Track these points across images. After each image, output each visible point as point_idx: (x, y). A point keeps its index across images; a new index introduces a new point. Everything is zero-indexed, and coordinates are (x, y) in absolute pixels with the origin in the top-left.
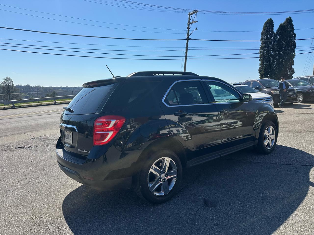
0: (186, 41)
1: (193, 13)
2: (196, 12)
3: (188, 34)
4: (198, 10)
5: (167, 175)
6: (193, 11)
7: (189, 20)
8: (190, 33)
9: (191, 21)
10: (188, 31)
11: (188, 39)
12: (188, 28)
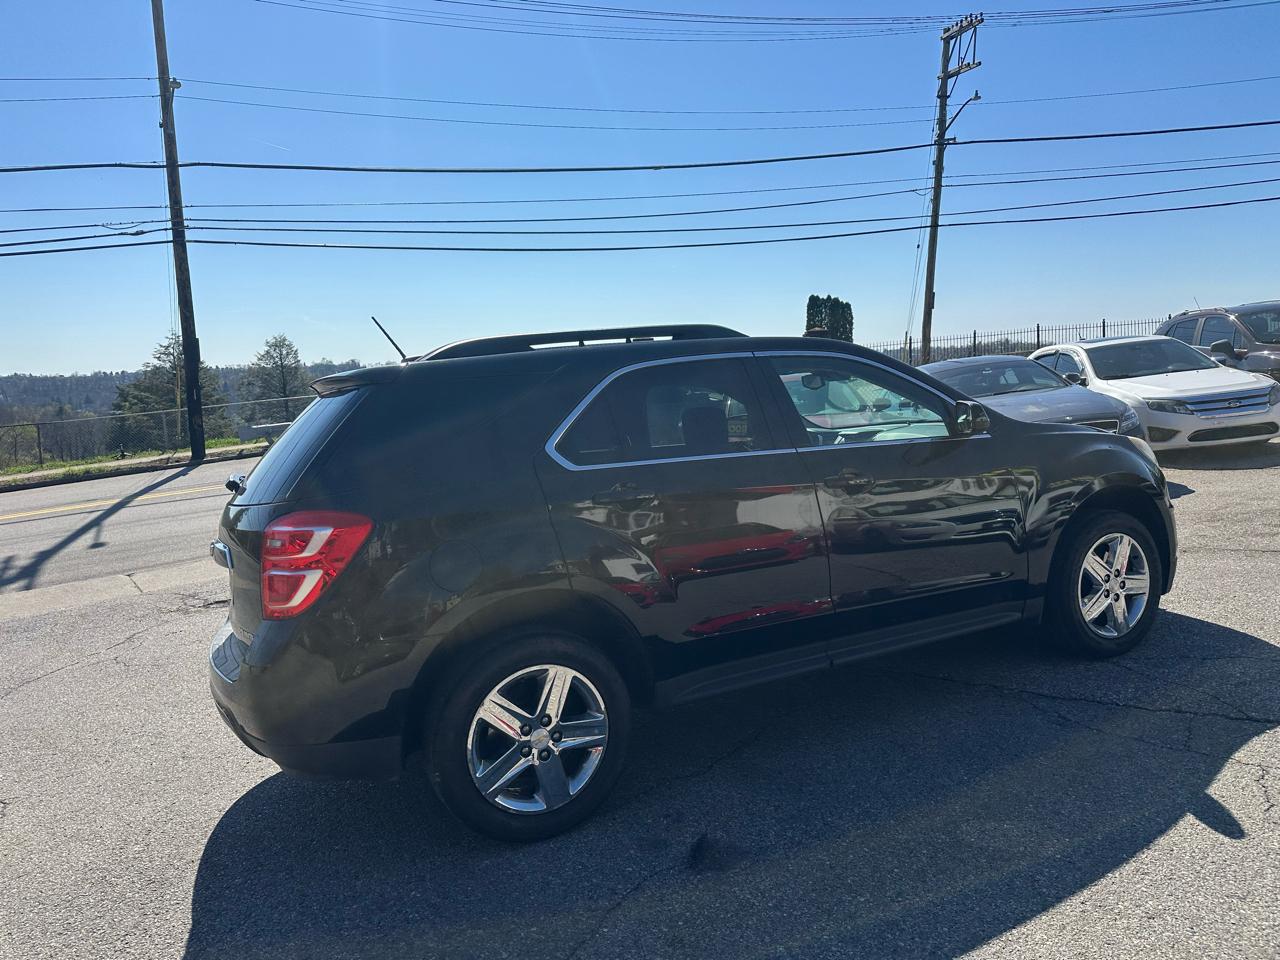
0: (934, 149)
1: (962, 30)
2: (972, 23)
3: (942, 121)
4: (981, 14)
5: (557, 734)
6: (962, 21)
7: (946, 59)
8: (950, 112)
9: (953, 66)
10: (943, 107)
11: (941, 143)
12: (943, 96)
